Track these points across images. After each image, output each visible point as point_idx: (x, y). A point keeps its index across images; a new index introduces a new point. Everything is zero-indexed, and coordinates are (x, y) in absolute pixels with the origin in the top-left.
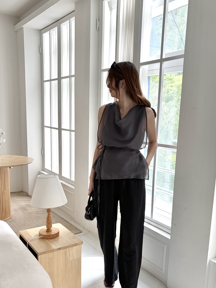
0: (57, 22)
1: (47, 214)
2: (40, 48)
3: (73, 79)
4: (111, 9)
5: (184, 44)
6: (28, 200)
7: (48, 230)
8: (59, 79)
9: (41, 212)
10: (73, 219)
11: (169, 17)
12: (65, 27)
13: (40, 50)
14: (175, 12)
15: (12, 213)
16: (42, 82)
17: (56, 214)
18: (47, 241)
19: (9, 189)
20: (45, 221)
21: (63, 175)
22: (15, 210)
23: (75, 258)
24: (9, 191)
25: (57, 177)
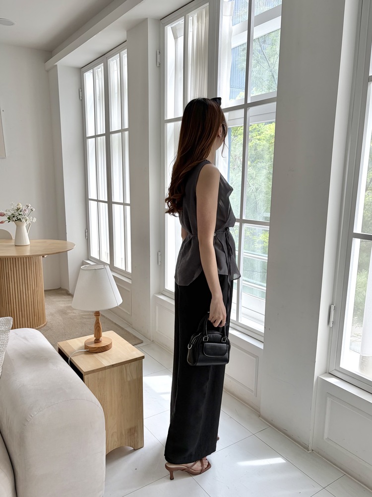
0: (103, 57)
1: (95, 319)
2: (80, 93)
3: (127, 133)
4: (176, 38)
5: (276, 84)
6: (69, 301)
7: (97, 341)
8: (108, 134)
9: (87, 317)
10: (130, 325)
11: (255, 46)
12: (114, 64)
13: (81, 96)
14: (264, 39)
15: (48, 318)
16: (84, 138)
17: (107, 318)
18: (96, 355)
19: (42, 285)
20: (93, 328)
21: (115, 265)
22: (52, 314)
23: (135, 377)
24: (42, 288)
25: (108, 267)
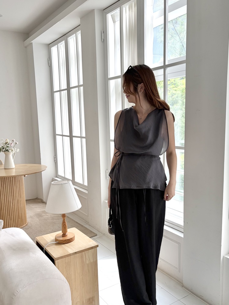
0: (64, 36)
1: (62, 219)
2: (49, 61)
3: (82, 88)
4: (114, 22)
5: (185, 51)
6: (43, 207)
7: (64, 235)
8: (69, 89)
9: (56, 218)
10: (87, 223)
11: (169, 26)
12: (72, 40)
13: (49, 63)
14: (175, 21)
15: (28, 220)
16: (52, 92)
17: (70, 219)
18: (63, 246)
19: (24, 197)
20: (61, 226)
21: (76, 181)
22: (31, 217)
23: (92, 261)
24: (24, 199)
25: (71, 182)
